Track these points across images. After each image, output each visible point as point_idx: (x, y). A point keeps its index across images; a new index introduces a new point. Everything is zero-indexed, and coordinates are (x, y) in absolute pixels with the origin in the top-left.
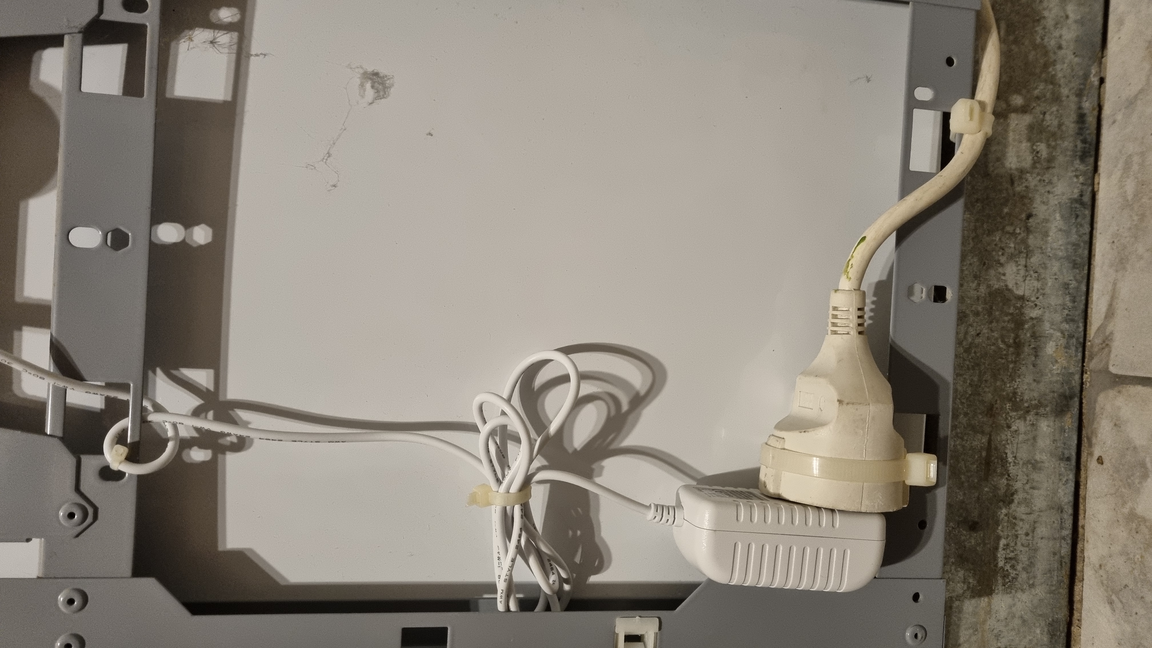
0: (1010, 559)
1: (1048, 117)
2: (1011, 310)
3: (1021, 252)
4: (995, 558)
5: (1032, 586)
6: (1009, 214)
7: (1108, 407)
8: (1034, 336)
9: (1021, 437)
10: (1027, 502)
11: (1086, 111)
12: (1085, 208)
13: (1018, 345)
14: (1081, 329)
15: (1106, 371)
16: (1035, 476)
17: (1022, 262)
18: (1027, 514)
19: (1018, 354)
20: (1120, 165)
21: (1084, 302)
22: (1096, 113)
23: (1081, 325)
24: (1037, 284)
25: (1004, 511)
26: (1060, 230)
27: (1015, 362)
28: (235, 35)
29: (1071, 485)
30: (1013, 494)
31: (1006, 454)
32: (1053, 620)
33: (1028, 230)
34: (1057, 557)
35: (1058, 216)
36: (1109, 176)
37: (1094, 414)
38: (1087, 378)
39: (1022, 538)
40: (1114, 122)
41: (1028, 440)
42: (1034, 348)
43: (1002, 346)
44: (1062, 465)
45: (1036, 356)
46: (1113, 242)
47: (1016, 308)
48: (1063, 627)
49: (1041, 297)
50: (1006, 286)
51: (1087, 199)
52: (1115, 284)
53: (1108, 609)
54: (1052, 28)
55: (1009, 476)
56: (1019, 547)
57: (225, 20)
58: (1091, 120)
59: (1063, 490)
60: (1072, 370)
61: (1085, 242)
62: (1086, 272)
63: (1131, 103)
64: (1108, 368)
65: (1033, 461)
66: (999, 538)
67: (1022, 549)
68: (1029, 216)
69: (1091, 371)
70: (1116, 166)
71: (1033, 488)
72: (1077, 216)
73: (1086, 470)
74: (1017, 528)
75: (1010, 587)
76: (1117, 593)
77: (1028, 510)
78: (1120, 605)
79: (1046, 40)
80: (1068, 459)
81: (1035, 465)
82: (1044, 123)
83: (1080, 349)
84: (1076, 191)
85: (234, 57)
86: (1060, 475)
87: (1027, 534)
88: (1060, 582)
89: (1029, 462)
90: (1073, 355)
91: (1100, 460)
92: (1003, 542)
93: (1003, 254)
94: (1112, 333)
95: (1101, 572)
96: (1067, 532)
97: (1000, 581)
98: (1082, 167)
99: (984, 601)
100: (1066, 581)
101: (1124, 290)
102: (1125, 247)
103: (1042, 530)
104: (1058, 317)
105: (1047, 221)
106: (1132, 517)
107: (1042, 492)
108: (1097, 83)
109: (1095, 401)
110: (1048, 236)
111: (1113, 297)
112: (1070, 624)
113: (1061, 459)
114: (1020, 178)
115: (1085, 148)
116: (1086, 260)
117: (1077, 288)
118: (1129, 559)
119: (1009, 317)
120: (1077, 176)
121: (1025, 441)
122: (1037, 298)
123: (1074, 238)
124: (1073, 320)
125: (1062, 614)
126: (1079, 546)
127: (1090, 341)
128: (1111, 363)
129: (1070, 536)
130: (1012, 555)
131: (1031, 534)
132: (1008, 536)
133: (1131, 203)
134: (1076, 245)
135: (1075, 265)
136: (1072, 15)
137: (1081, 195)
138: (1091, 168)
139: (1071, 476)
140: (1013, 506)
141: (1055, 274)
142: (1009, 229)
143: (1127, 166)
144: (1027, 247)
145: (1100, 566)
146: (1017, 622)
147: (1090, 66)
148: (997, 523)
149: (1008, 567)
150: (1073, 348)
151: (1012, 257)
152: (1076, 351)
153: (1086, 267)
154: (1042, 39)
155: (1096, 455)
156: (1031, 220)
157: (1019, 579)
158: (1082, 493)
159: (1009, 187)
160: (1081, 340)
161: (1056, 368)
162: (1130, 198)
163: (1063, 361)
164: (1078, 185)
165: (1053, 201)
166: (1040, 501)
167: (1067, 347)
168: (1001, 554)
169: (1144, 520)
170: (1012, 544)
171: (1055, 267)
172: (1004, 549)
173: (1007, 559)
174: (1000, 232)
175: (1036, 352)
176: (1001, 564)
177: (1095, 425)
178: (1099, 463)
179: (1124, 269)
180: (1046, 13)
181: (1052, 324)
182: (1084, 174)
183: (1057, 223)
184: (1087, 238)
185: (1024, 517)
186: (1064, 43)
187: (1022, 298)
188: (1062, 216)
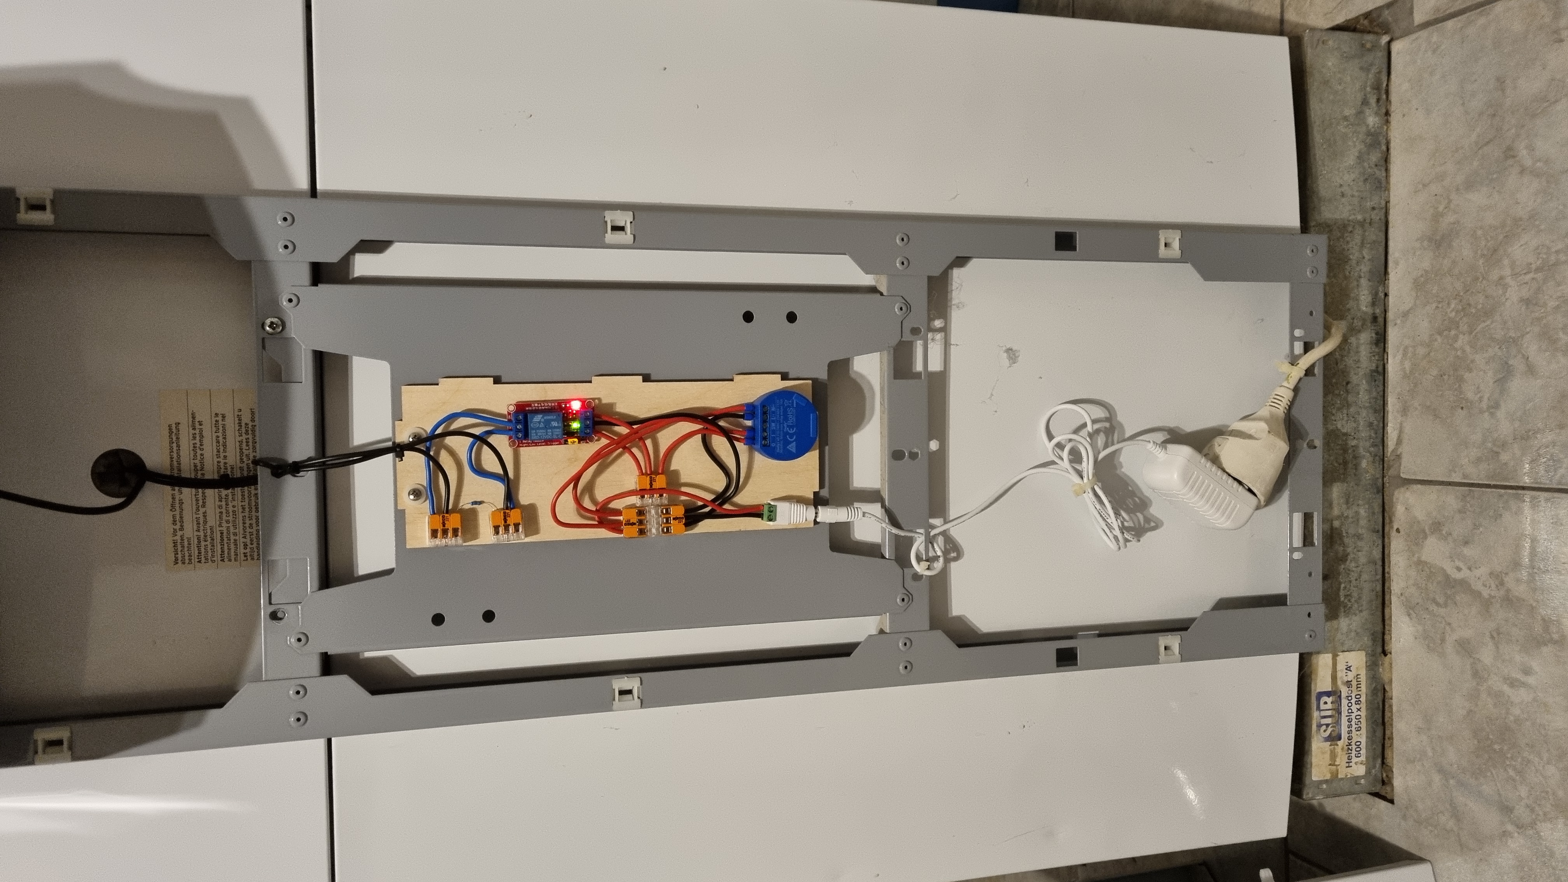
0: (1347, 595)
1: (1355, 321)
2: (1340, 442)
3: (1344, 406)
4: (1338, 595)
5: (1361, 611)
6: (1336, 383)
7: (1401, 498)
8: (1355, 457)
9: (1350, 520)
10: (1355, 560)
11: (1378, 315)
12: (1379, 375)
13: (1345, 463)
14: (1381, 450)
15: (1399, 476)
16: (1359, 544)
17: (1345, 411)
18: (1356, 567)
19: (1345, 469)
20: (1401, 352)
21: (1382, 433)
22: (1383, 315)
23: (1381, 448)
24: (1354, 425)
25: (1343, 566)
26: (1366, 390)
27: (1344, 474)
28: (943, 334)
29: (1380, 547)
30: (1347, 556)
31: (1342, 531)
32: (1374, 632)
33: (1347, 392)
34: (1374, 593)
35: (1364, 382)
36: (1394, 357)
37: (1392, 502)
38: (1386, 480)
39: (1354, 582)
40: (1395, 325)
41: (1354, 521)
42: (1354, 465)
43: (1336, 465)
44: (1375, 535)
45: (1356, 469)
46: (1399, 398)
47: (1343, 441)
48: (1380, 636)
49: (1357, 433)
50: (1337, 427)
51: (1380, 369)
52: (1401, 424)
53: (1407, 618)
54: (1355, 265)
55: (1344, 544)
56: (1352, 588)
57: (938, 326)
58: (1381, 320)
59: (1376, 551)
60: (1378, 476)
61: (1381, 396)
62: (1382, 414)
63: (1405, 315)
64: (1400, 474)
65: (1357, 534)
66: (1340, 583)
67: (1354, 589)
68: (1348, 383)
69: (1389, 477)
70: (1398, 352)
71: (1359, 551)
72: (1375, 381)
73: (1389, 538)
74: (1351, 576)
75: (1348, 613)
76: (1413, 608)
77: (1356, 565)
78: (1414, 615)
79: (1352, 273)
80: (1378, 531)
81: (1359, 537)
82: (1354, 324)
83: (1381, 463)
84: (1374, 365)
85: (943, 346)
86: (1374, 541)
87: (1356, 580)
88: (1377, 608)
89: (1355, 535)
90: (1378, 467)
91: (1398, 531)
92: (1343, 586)
93: (1334, 408)
94: (1401, 453)
95: (1402, 598)
96: (1379, 577)
97: (1343, 610)
98: (1377, 350)
99: (1335, 622)
100: (1380, 607)
101: (1407, 429)
102: (1406, 402)
103: (1365, 577)
104: (1368, 444)
105: (1358, 385)
106: (1419, 562)
107: (1364, 553)
108: (1383, 297)
109: (1393, 495)
110: (1359, 394)
111: (1401, 432)
112: (1384, 634)
113: (1373, 532)
114: (1342, 360)
115: (1378, 338)
116: (1382, 407)
117: (1378, 426)
118: (1419, 587)
119: (1339, 447)
120: (1374, 356)
121: (1353, 522)
122: (1355, 433)
123: (1374, 394)
124: (1376, 445)
125: (1379, 628)
126: (1387, 585)
127: (1386, 457)
128: (1401, 471)
129: (1381, 579)
130: (1349, 593)
131: (1359, 579)
132: (1345, 581)
133: (1408, 375)
134: (1376, 398)
135: (1376, 411)
136: (1367, 257)
137: (1377, 367)
138: (1382, 349)
139: (1380, 542)
140: (1348, 562)
141: (1365, 418)
142: (1337, 392)
143: (1405, 354)
144: (1347, 402)
145: (1402, 594)
146: (1353, 634)
147: (1378, 287)
148: (1339, 574)
149: (1346, 601)
150: (1377, 462)
151: (1339, 409)
152: (1379, 464)
153: (1382, 413)
154: (1350, 273)
155: (1395, 527)
156: (1349, 386)
157: (1354, 608)
158: (1386, 552)
159: (1335, 366)
160: (1382, 457)
161: (1368, 476)
162: (1408, 372)
163: (1372, 471)
164: (1375, 361)
165: (1361, 372)
166: (1363, 560)
167: (1374, 462)
168: (1342, 593)
169: (1426, 563)
170: (1348, 587)
171: (1364, 413)
172: (1343, 590)
173: (1346, 596)
174: (1331, 394)
175: (1356, 466)
176: (1342, 599)
177: (1394, 509)
178: (1397, 532)
179: (1406, 415)
180: (1351, 257)
181: (1364, 449)
182: (1378, 354)
183: (1364, 385)
184: (1381, 393)
185: (1354, 569)
186: (1362, 275)
187: (1346, 434)
188: (1366, 382)
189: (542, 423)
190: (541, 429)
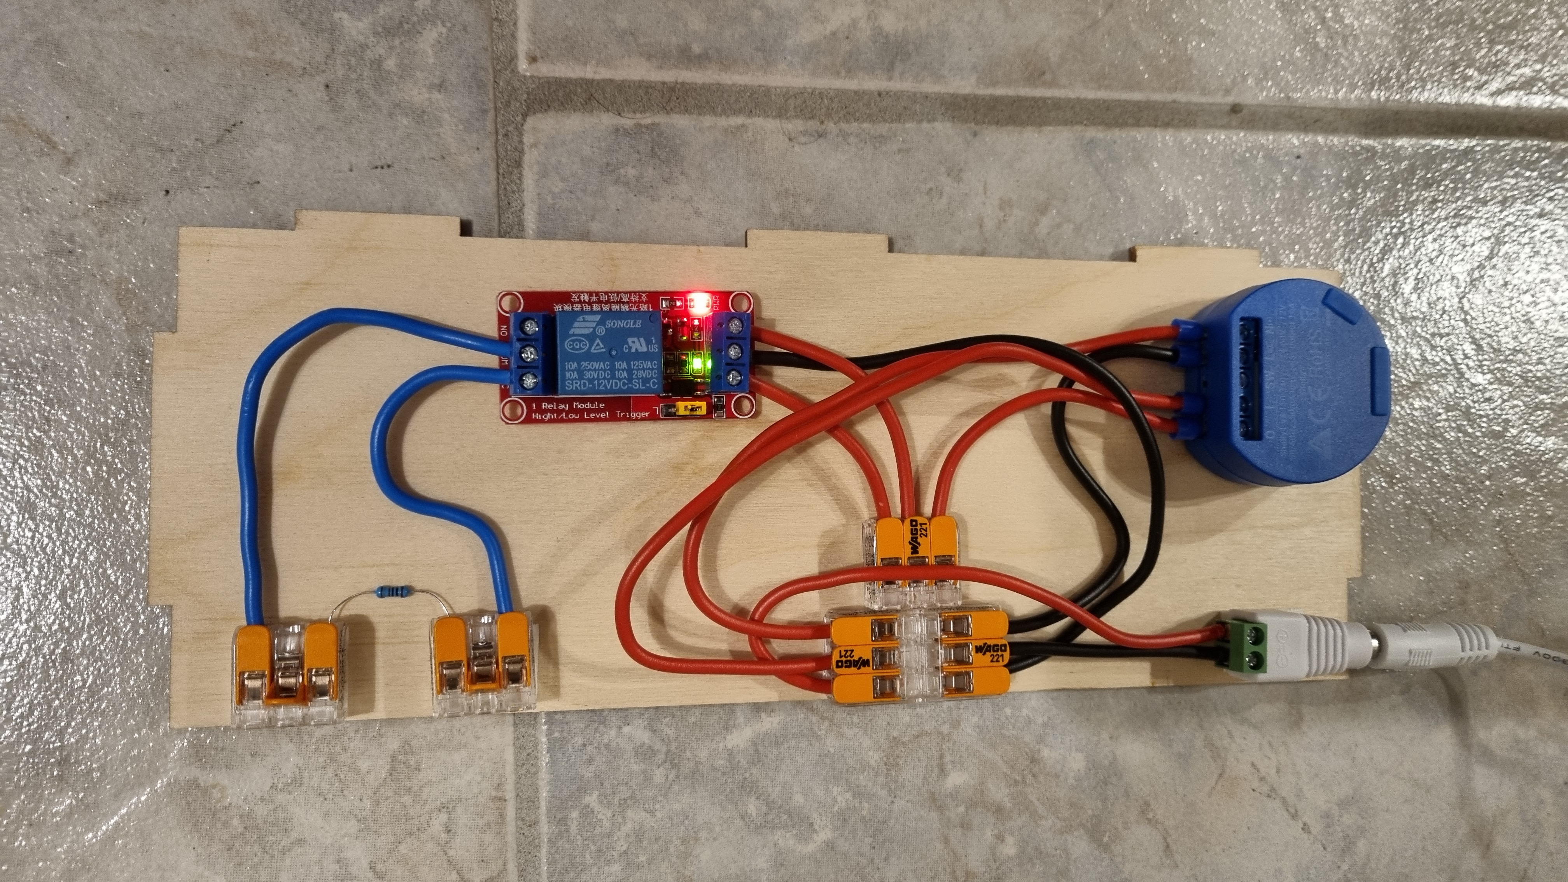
189: (598, 340)
190: (598, 357)
